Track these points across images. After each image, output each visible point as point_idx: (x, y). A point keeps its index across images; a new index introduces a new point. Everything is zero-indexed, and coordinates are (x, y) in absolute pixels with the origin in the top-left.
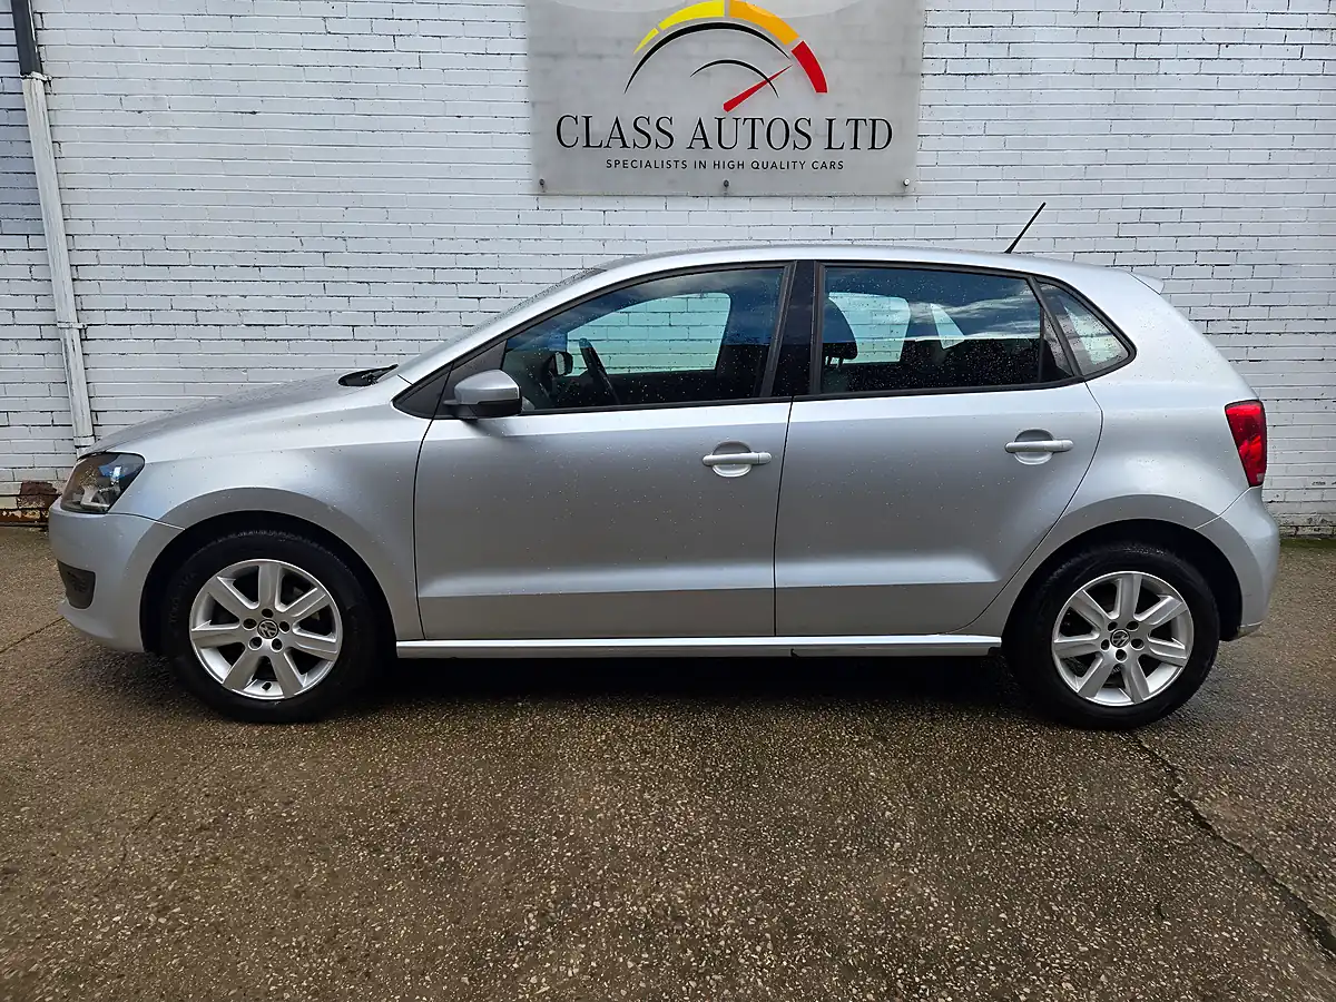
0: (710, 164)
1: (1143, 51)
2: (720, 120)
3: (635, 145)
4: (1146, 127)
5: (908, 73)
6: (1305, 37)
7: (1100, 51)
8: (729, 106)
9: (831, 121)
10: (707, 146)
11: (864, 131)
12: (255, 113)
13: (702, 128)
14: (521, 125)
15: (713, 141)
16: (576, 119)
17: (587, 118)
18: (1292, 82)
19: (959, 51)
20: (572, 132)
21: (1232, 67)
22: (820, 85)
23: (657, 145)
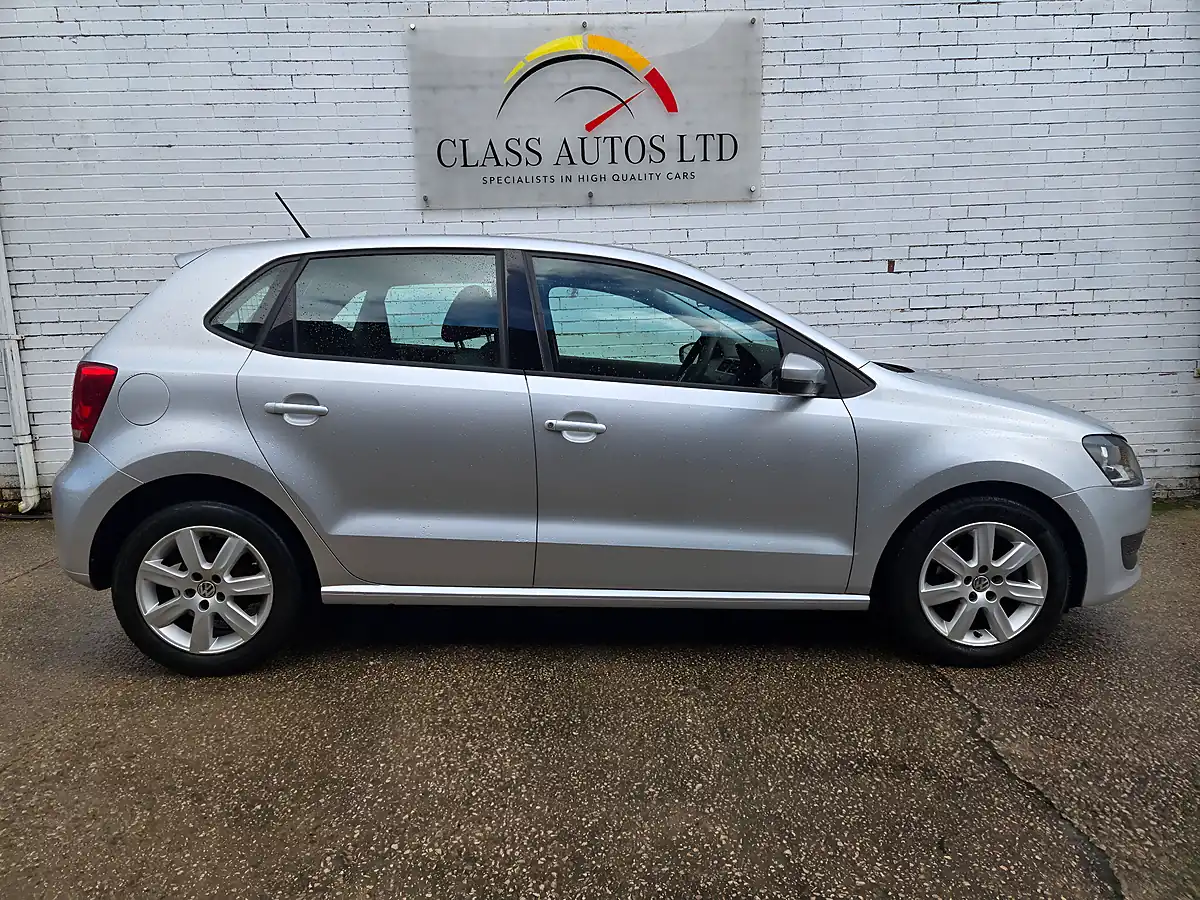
0: (575, 179)
1: (961, 66)
2: (583, 139)
3: (507, 163)
4: (970, 133)
5: (749, 93)
6: (1111, 48)
7: (922, 67)
8: (590, 127)
9: (682, 137)
10: (572, 163)
11: (713, 145)
12: (170, 146)
13: (567, 146)
14: (408, 149)
15: (577, 159)
16: (454, 142)
17: (464, 141)
18: (1100, 89)
19: (794, 72)
20: (451, 153)
21: (1044, 77)
22: (671, 105)
23: (527, 163)
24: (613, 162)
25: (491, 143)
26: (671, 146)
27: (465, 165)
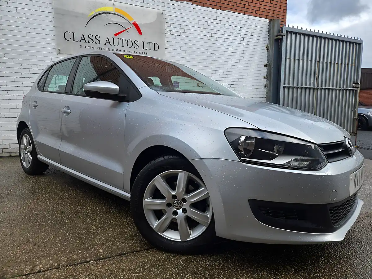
1: (213, 35)
2: (114, 38)
3: (89, 42)
4: (215, 52)
5: (162, 33)
6: (244, 36)
7: (204, 34)
8: (116, 35)
9: (143, 42)
10: (110, 45)
11: (152, 46)
13: (108, 39)
14: (52, 33)
15: (112, 43)
16: (70, 33)
17: (74, 33)
18: (242, 45)
19: (173, 29)
20: (69, 36)
21: (231, 41)
22: (140, 33)
23: (95, 43)
24: (123, 46)
25: (83, 35)
26: (140, 44)
27: (74, 41)
